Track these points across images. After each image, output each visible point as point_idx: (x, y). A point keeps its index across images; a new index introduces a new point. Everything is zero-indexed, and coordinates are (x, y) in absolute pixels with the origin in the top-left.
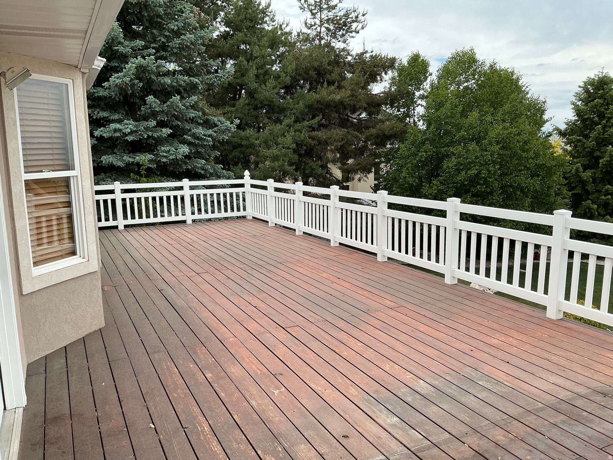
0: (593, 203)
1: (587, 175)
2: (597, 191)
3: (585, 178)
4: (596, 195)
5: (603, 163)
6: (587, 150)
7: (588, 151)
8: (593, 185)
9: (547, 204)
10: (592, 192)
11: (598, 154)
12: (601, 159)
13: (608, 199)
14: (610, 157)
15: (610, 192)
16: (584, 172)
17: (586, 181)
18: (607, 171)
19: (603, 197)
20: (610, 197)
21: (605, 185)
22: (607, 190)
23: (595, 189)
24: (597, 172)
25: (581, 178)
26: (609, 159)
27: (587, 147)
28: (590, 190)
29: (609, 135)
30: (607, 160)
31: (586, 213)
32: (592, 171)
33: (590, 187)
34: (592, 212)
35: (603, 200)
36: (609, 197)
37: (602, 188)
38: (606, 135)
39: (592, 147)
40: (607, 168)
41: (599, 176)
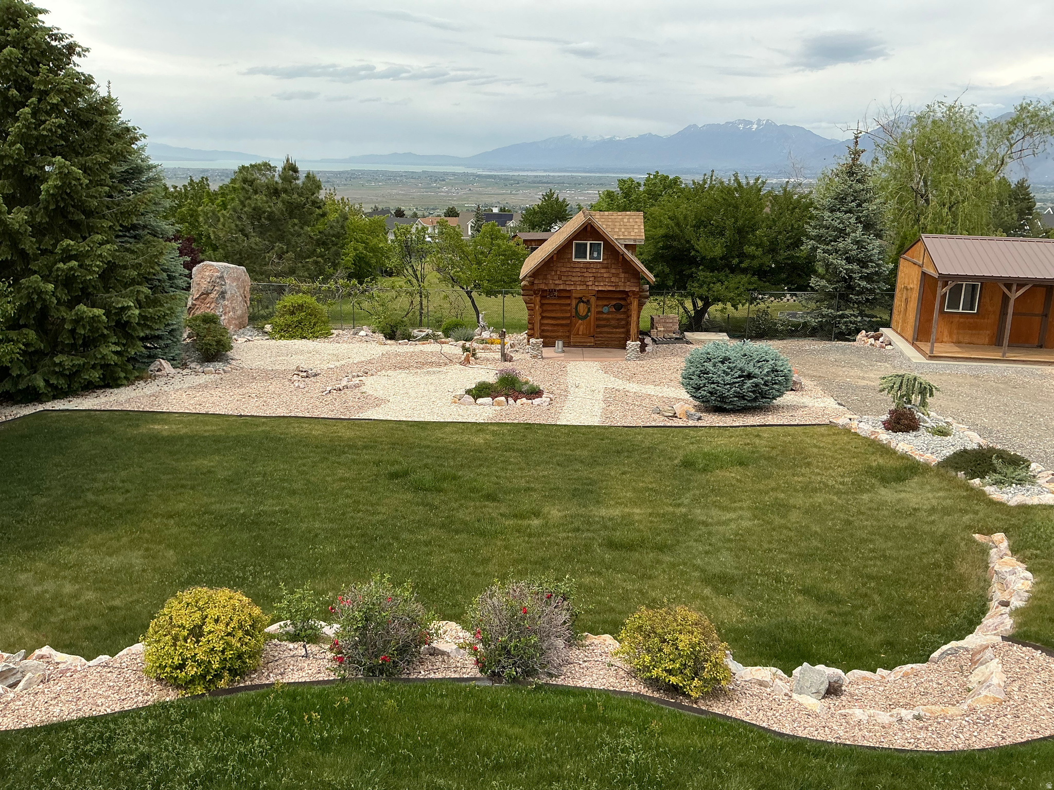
0: (46, 279)
1: (18, 217)
2: (44, 252)
3: (17, 226)
4: (42, 261)
5: (47, 191)
6: (6, 163)
7: (10, 164)
8: (34, 240)
10: (34, 254)
11: (31, 171)
12: (42, 182)
13: (72, 269)
14: (61, 179)
15: (74, 253)
16: (9, 213)
17: (18, 232)
18: (58, 207)
19: (61, 265)
20: (76, 263)
21: (58, 242)
22: (66, 250)
23: (38, 249)
24: (37, 213)
25: (6, 225)
26: (59, 183)
27: (6, 155)
28: (30, 252)
29: (50, 130)
30: (56, 186)
31: (32, 302)
32: (25, 209)
33: (29, 245)
34: (44, 300)
35: (63, 271)
36: (74, 263)
37: (55, 246)
38: (44, 129)
39: (16, 157)
40: (57, 202)
41: (44, 221)
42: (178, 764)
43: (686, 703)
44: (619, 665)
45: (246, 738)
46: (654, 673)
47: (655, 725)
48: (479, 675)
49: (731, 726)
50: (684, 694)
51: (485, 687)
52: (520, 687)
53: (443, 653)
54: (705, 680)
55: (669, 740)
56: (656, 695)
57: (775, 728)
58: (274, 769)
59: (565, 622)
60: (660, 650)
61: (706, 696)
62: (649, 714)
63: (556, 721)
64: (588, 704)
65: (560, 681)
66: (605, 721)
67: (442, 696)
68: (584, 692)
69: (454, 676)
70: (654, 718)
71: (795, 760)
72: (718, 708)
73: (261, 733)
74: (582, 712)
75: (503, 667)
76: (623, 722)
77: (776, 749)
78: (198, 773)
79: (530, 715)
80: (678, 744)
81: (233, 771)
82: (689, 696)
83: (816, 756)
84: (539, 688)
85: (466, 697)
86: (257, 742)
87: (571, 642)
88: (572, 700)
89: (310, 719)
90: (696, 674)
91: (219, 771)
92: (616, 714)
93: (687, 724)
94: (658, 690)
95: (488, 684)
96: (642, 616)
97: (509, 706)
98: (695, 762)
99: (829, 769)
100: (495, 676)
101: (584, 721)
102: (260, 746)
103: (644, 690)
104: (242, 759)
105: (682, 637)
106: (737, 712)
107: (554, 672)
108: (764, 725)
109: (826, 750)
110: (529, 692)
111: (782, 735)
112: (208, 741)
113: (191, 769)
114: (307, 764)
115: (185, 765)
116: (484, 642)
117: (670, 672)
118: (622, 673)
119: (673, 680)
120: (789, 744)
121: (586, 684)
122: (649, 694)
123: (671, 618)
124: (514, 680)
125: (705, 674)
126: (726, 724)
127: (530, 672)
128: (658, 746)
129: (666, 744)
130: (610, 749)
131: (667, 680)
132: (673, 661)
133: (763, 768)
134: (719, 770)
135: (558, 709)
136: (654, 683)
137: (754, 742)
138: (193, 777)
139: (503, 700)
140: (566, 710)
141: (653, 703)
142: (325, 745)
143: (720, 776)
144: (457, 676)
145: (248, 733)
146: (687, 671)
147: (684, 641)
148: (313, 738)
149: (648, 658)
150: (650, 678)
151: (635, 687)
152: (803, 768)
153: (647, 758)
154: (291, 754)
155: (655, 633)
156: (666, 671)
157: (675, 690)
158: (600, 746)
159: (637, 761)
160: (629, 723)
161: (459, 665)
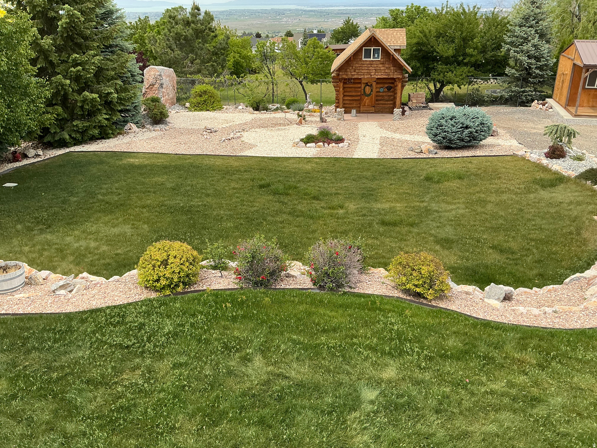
0: (65, 77)
1: (47, 41)
2: (63, 62)
3: (47, 47)
4: (62, 67)
5: (62, 26)
6: (38, 9)
7: (40, 10)
8: (57, 55)
9: (19, 88)
10: (58, 63)
11: (52, 14)
12: (58, 20)
13: (78, 71)
14: (69, 18)
15: (79, 62)
16: (42, 39)
17: (47, 50)
18: (68, 35)
19: (72, 69)
20: (81, 68)
21: (70, 55)
22: (74, 60)
23: (60, 60)
24: (57, 38)
25: (41, 47)
26: (68, 20)
27: (37, 5)
28: (55, 62)
30: (66, 23)
31: (59, 90)
32: (50, 37)
33: (54, 58)
34: (65, 89)
35: (74, 72)
36: (80, 68)
37: (68, 58)
39: (43, 6)
40: (68, 32)
41: (61, 43)
42: (159, 328)
43: (425, 302)
44: (388, 283)
45: (194, 315)
46: (408, 286)
47: (408, 312)
48: (313, 287)
49: (450, 314)
50: (424, 298)
51: (316, 293)
52: (335, 293)
53: (293, 276)
54: (436, 290)
55: (415, 320)
56: (408, 298)
57: (474, 315)
58: (209, 330)
59: (358, 261)
60: (411, 275)
61: (436, 298)
62: (404, 307)
63: (354, 310)
64: (372, 301)
65: (356, 291)
66: (380, 310)
67: (293, 296)
68: (369, 296)
69: (299, 287)
70: (407, 309)
71: (485, 331)
72: (442, 305)
73: (201, 313)
74: (368, 305)
75: (326, 283)
76: (390, 311)
77: (474, 326)
78: (170, 332)
79: (340, 306)
80: (420, 321)
81: (188, 331)
82: (427, 298)
83: (497, 329)
84: (345, 293)
85: (306, 297)
86: (199, 317)
87: (362, 271)
88: (363, 299)
89: (226, 306)
90: (431, 287)
91: (181, 331)
92: (387, 307)
93: (425, 312)
94: (410, 295)
95: (318, 291)
96: (401, 257)
97: (329, 302)
98: (429, 330)
99: (504, 336)
100: (321, 288)
101: (369, 310)
102: (201, 319)
103: (401, 295)
104: (192, 325)
105: (423, 267)
106: (453, 307)
107: (353, 286)
108: (468, 314)
109: (502, 327)
110: (340, 296)
111: (478, 319)
112: (174, 317)
113: (166, 330)
114: (225, 328)
115: (163, 328)
116: (315, 270)
117: (416, 286)
118: (389, 287)
119: (418, 290)
120: (482, 324)
121: (370, 292)
122: (405, 297)
123: (418, 258)
124: (332, 289)
125: (436, 287)
126: (447, 313)
127: (340, 286)
128: (409, 322)
129: (414, 322)
130: (384, 323)
131: (415, 290)
132: (418, 280)
133: (467, 334)
134: (443, 335)
135: (356, 304)
136: (407, 292)
137: (462, 322)
138: (168, 334)
139: (326, 299)
140: (360, 304)
141: (407, 302)
142: (234, 319)
143: (443, 338)
144: (301, 287)
145: (195, 313)
146: (426, 286)
147: (425, 270)
148: (228, 316)
149: (404, 279)
150: (405, 289)
151: (397, 294)
152: (489, 335)
153: (403, 328)
154: (217, 323)
155: (408, 265)
156: (414, 285)
157: (419, 295)
158: (378, 322)
159: (398, 329)
160: (394, 311)
161: (302, 282)
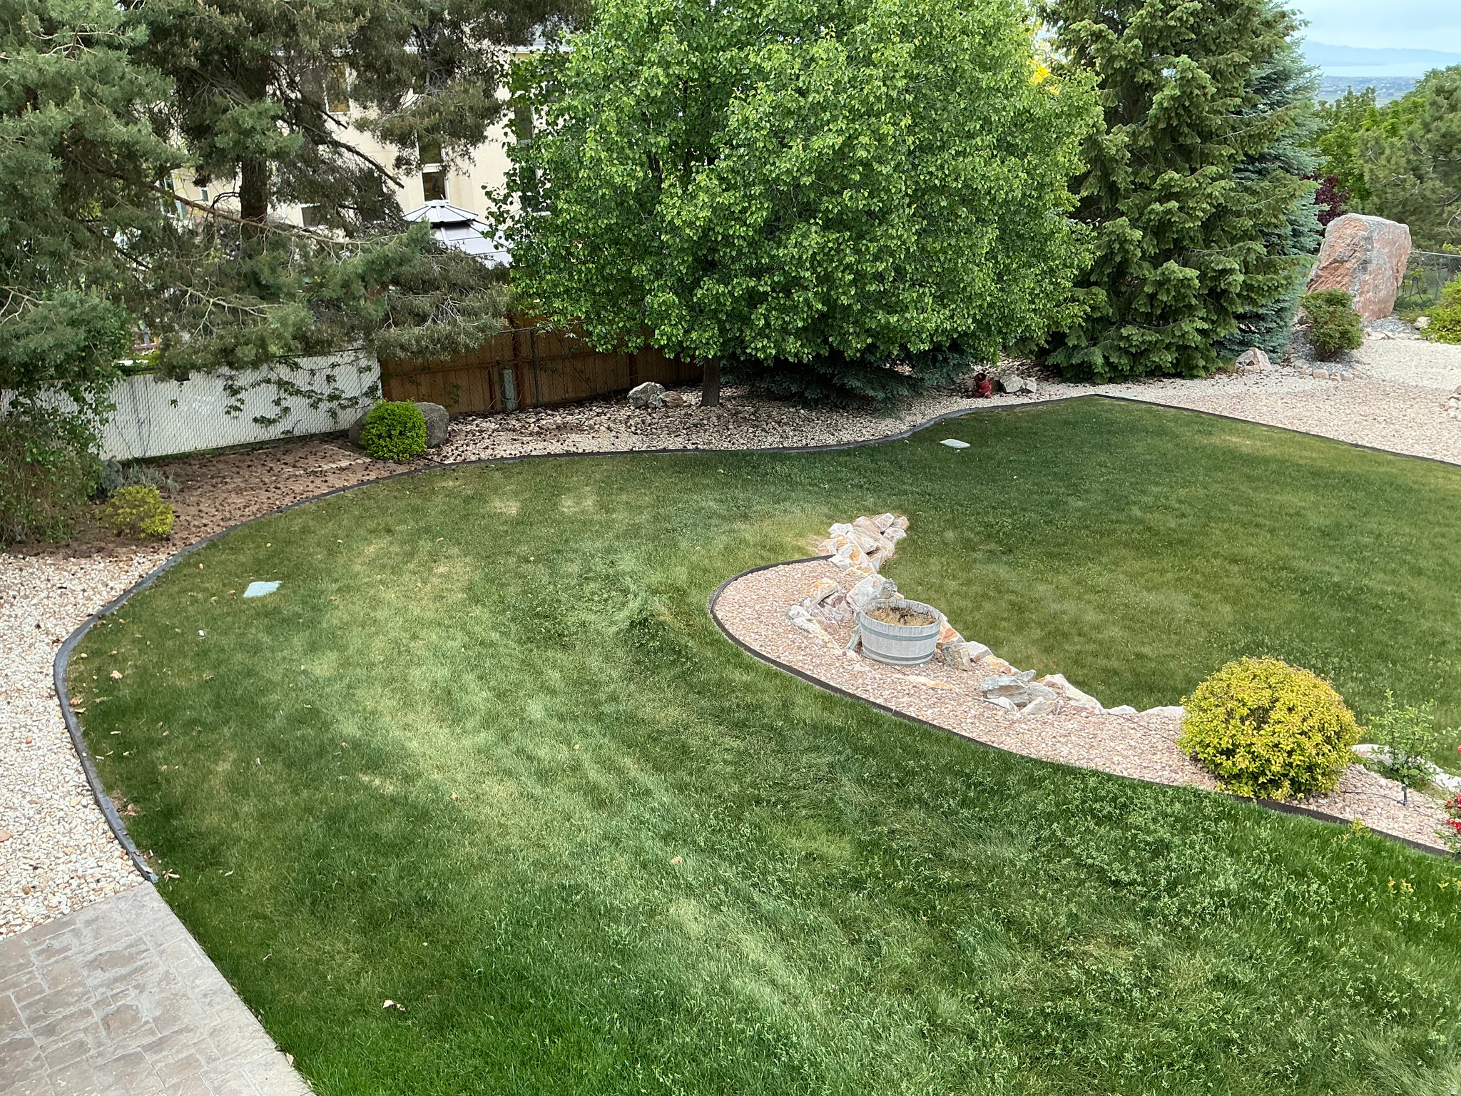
0: (1134, 224)
1: (1117, 139)
2: (1140, 187)
3: (1113, 152)
4: (1135, 199)
5: (1160, 103)
6: (1117, 65)
7: (1121, 67)
8: (1130, 170)
9: (1032, 239)
10: (1126, 190)
11: (1145, 76)
12: (1155, 92)
13: (1169, 211)
14: (1181, 86)
15: (1176, 190)
16: (1108, 133)
17: (1113, 159)
18: (1169, 126)
19: (1156, 206)
20: (1177, 205)
21: (1159, 173)
22: (1166, 186)
23: (1133, 183)
24: (1141, 133)
25: (1101, 150)
26: (1177, 92)
27: (1119, 55)
28: (1122, 186)
29: (1180, 19)
30: (1172, 98)
31: (1112, 253)
32: (1127, 128)
33: (1122, 178)
34: (1127, 252)
35: (1157, 214)
36: (1174, 204)
37: (1154, 179)
38: (1172, 18)
39: (1130, 57)
40: (1170, 118)
41: (1147, 145)
42: (1203, 871)
45: (1300, 875)
58: (1333, 930)
73: (1324, 878)
78: (1226, 893)
81: (1275, 909)
86: (1315, 886)
89: (1397, 887)
91: (1256, 901)
102: (1316, 892)
104: (1290, 899)
112: (1248, 858)
113: (1220, 884)
114: (1380, 944)
115: (1214, 875)
138: (1221, 894)
142: (1413, 932)
145: (1304, 871)
148: (1396, 915)
154: (1360, 923)
